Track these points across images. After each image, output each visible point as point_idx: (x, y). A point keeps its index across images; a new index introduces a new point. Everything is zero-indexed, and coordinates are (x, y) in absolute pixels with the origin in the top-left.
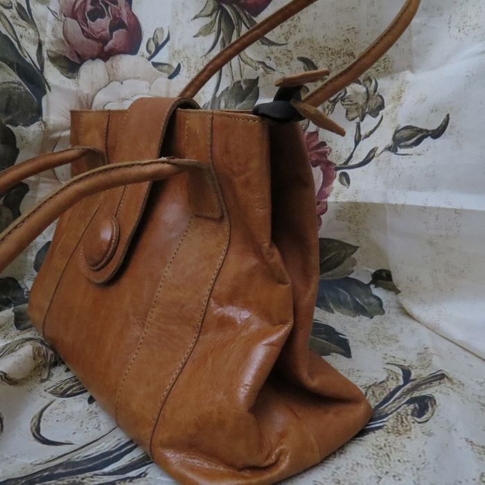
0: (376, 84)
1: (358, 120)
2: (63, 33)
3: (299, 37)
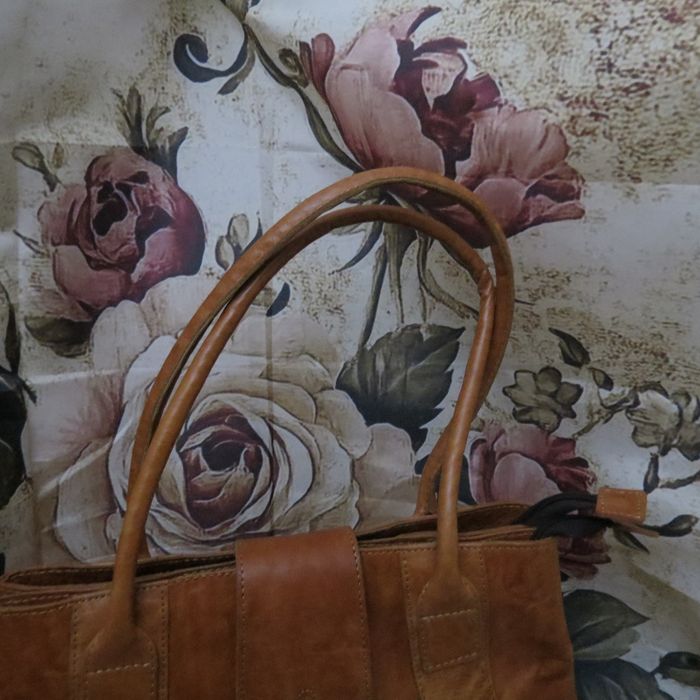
0: (699, 406)
1: (655, 450)
2: (55, 279)
3: (560, 303)
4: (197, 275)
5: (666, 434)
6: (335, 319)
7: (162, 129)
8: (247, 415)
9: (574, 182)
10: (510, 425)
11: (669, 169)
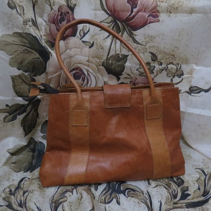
0: (181, 66)
1: (172, 77)
2: (50, 31)
3: (152, 44)
4: (75, 37)
5: (174, 73)
6: (102, 50)
7: (72, 3)
8: (83, 69)
9: (158, 14)
10: (138, 77)
11: (177, 10)
